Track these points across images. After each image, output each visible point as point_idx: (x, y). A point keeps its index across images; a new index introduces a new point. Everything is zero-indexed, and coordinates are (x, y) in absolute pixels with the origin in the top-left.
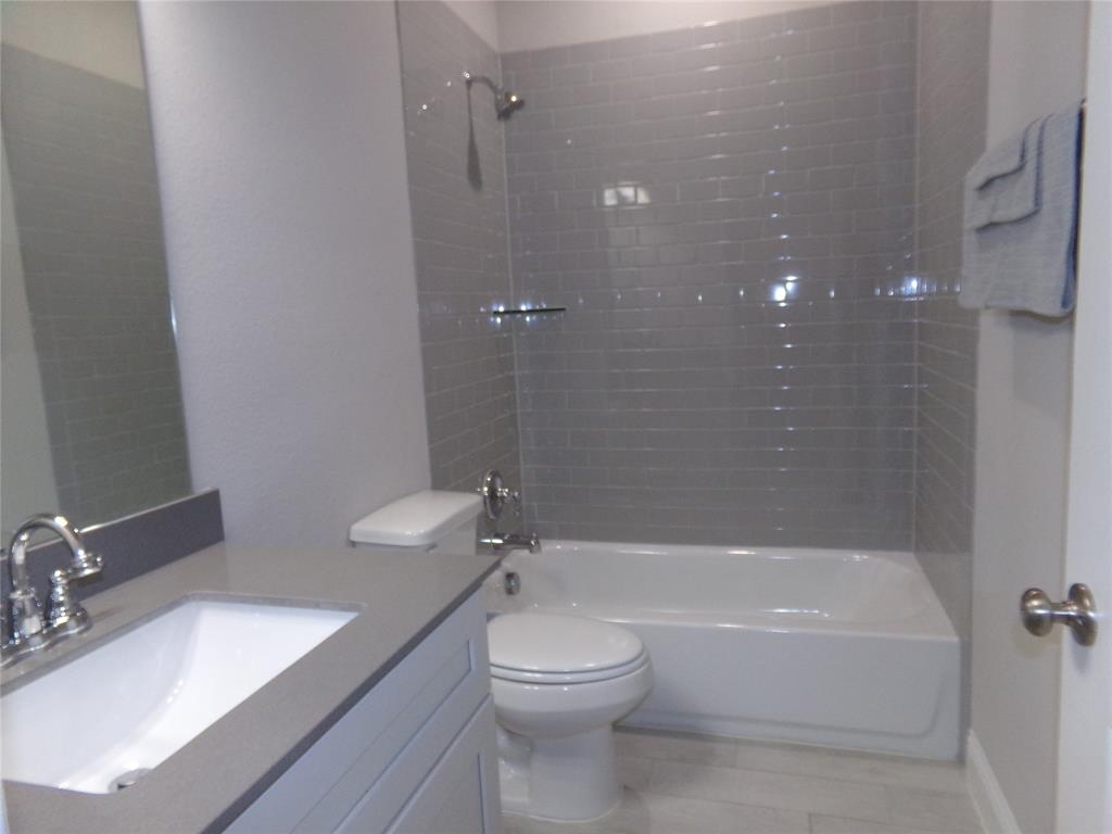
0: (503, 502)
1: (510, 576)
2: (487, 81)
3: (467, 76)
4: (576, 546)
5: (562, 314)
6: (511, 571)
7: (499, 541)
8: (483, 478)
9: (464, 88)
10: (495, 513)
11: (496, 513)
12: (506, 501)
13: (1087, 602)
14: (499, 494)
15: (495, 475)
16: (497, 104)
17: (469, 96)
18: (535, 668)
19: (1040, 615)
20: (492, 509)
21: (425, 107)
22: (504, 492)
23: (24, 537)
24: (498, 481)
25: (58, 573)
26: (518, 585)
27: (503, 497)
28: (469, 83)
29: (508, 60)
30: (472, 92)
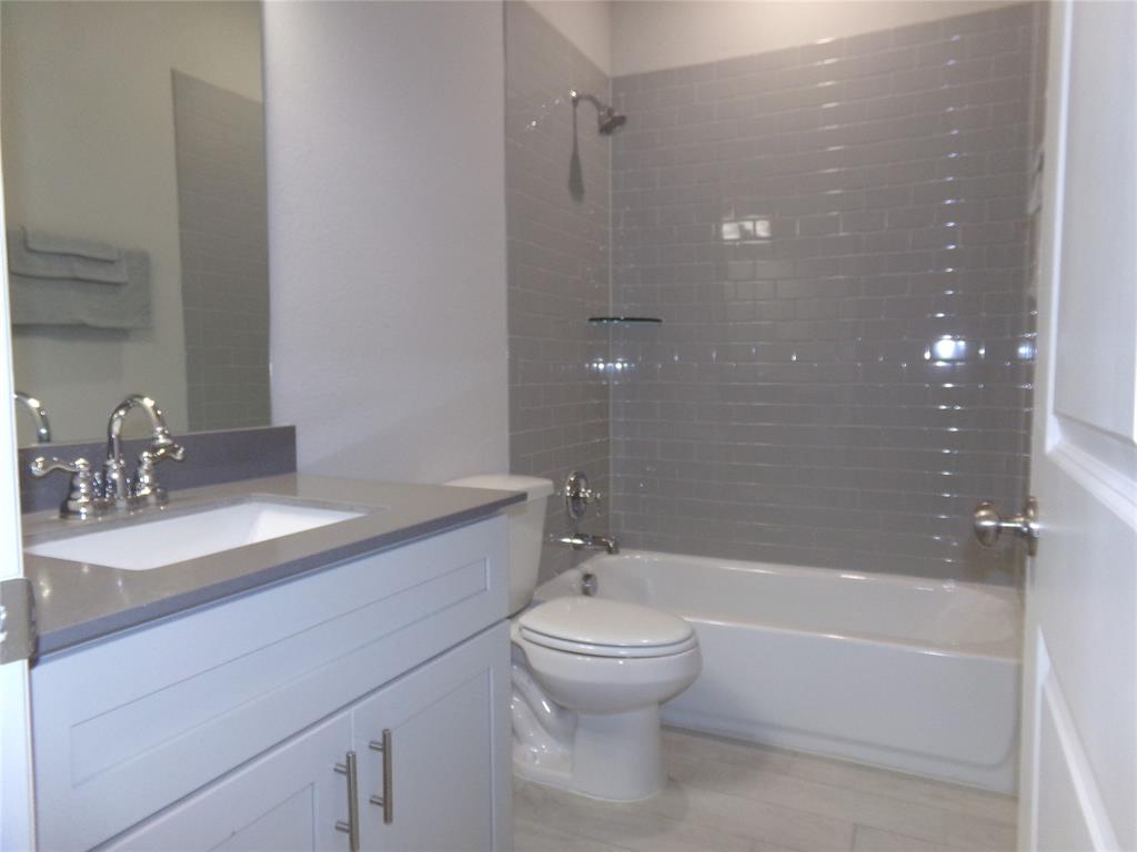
0: (585, 503)
1: (587, 577)
2: (592, 99)
3: (574, 94)
4: (657, 557)
5: (657, 324)
6: (589, 572)
7: (578, 542)
8: (566, 477)
9: (571, 106)
10: (576, 512)
11: (579, 513)
12: (589, 501)
13: (1031, 513)
14: (581, 495)
15: (579, 476)
16: (600, 119)
17: (575, 114)
18: (589, 640)
19: (986, 527)
20: (574, 510)
21: (534, 123)
22: (585, 493)
23: (122, 413)
24: (583, 482)
25: (146, 454)
26: (595, 588)
27: (585, 498)
28: (575, 101)
29: (619, 83)
30: (578, 111)
